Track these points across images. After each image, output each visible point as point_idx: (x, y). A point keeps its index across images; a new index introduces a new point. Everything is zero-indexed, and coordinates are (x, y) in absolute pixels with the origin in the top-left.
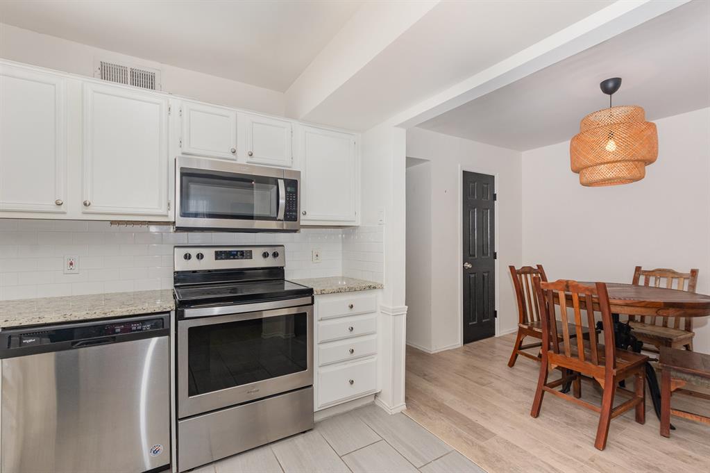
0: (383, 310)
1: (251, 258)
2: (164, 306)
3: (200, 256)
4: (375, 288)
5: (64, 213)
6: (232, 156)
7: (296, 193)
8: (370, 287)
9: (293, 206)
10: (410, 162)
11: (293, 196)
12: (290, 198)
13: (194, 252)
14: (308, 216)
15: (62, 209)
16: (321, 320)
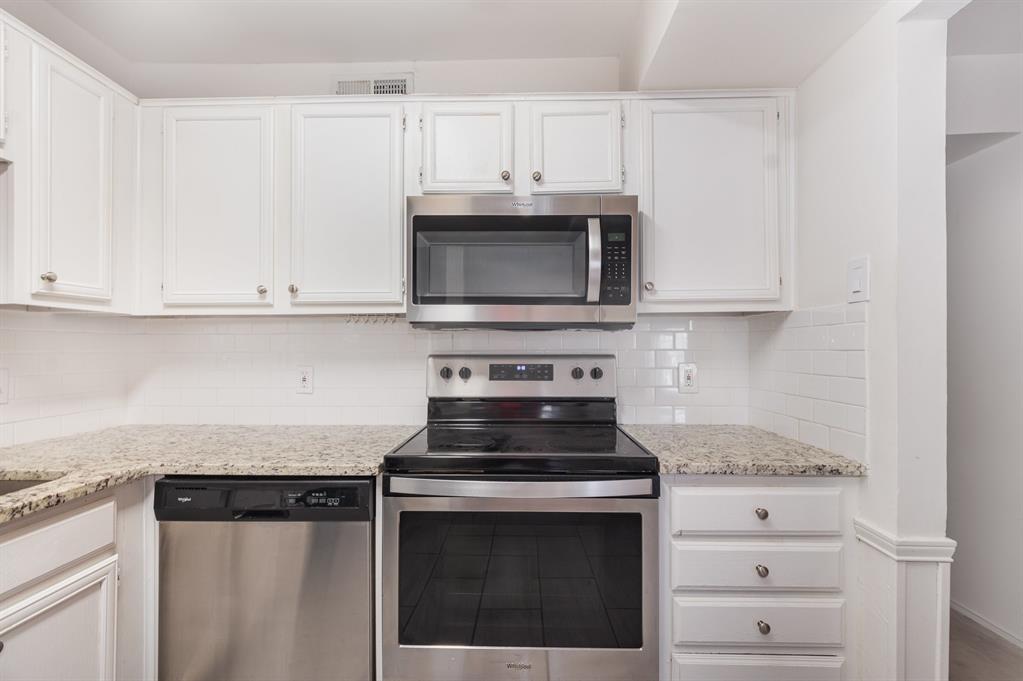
0: (863, 534)
1: (551, 379)
2: (361, 466)
3: (465, 374)
4: (836, 472)
5: (271, 306)
6: (504, 187)
7: (627, 244)
8: (820, 469)
9: (620, 271)
10: (958, 146)
11: (620, 250)
12: (613, 256)
13: (457, 365)
14: (661, 295)
15: (268, 299)
16: (680, 535)
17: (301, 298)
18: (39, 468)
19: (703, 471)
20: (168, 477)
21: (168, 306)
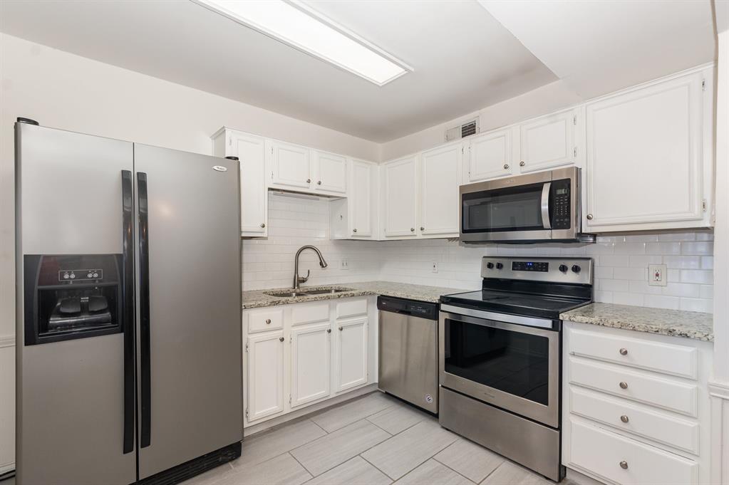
1: (547, 271)
3: (500, 266)
4: (684, 336)
5: (415, 236)
7: (568, 194)
9: (564, 210)
11: (564, 199)
12: (560, 202)
15: (415, 233)
16: (574, 354)
17: (425, 232)
18: (348, 287)
19: (584, 322)
20: (382, 295)
21: (387, 237)
